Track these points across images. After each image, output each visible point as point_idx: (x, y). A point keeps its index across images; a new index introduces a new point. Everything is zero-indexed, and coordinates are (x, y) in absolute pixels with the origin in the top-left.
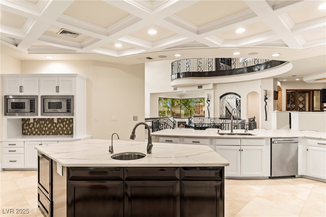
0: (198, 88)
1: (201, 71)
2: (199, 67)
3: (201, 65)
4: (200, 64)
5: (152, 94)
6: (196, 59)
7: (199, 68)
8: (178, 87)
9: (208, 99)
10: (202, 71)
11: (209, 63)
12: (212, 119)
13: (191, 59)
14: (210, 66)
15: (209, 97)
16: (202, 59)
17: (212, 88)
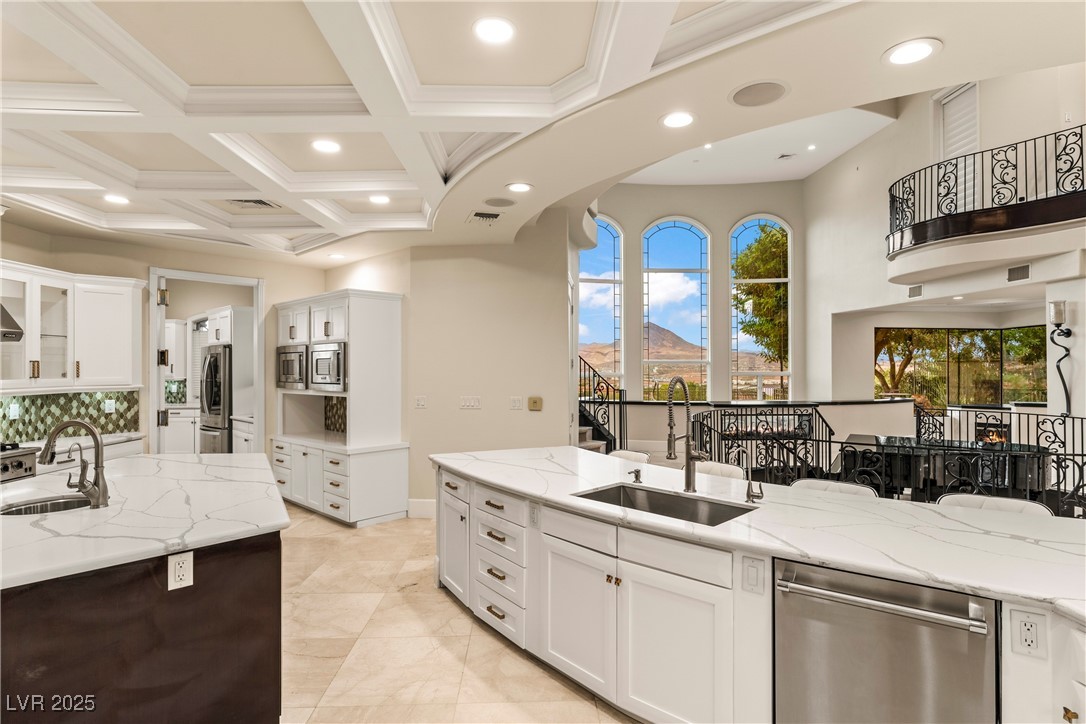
0: (1009, 280)
1: (1013, 202)
2: (1005, 183)
3: (1012, 173)
4: (1008, 170)
5: (839, 319)
6: (988, 155)
7: (1001, 191)
8: (924, 283)
9: (1058, 325)
10: (1022, 199)
11: (1058, 158)
12: (1044, 422)
13: (961, 160)
14: (1066, 167)
15: (1067, 316)
16: (1021, 147)
17: (1076, 273)
